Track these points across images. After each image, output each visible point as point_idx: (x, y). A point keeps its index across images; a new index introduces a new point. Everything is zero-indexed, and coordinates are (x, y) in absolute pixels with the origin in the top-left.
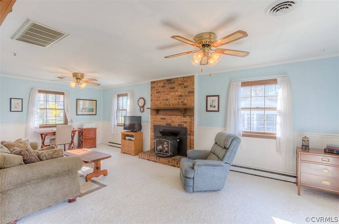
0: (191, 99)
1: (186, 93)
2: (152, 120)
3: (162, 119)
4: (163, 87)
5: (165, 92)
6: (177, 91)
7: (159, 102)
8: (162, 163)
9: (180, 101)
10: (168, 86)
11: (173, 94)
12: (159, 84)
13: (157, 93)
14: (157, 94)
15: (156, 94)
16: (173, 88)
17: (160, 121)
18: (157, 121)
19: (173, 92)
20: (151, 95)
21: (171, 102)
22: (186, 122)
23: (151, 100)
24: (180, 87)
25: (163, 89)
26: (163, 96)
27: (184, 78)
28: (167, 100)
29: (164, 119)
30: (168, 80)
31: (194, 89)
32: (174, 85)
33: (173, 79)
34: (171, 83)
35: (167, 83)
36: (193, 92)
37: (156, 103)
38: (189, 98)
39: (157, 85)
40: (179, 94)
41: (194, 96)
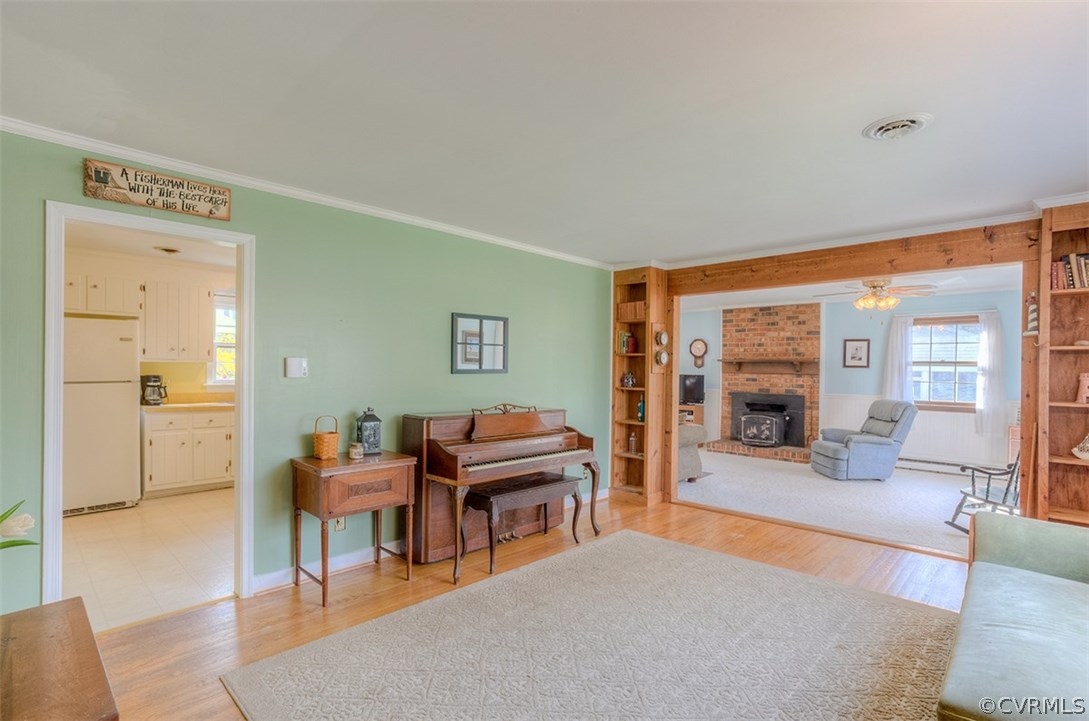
0: (812, 344)
1: (804, 335)
2: (726, 383)
3: (748, 380)
4: (753, 320)
5: (755, 329)
6: (783, 329)
7: (742, 350)
8: (760, 456)
9: (790, 348)
10: (762, 319)
11: (774, 334)
12: (742, 316)
13: (737, 331)
14: (738, 334)
15: (734, 334)
16: (773, 324)
17: (745, 384)
18: (737, 385)
19: (775, 330)
20: (724, 336)
21: (769, 350)
22: (802, 386)
23: (725, 345)
24: (790, 323)
25: (751, 325)
26: (752, 338)
27: (798, 306)
28: (760, 345)
29: (755, 380)
30: (762, 309)
31: (819, 327)
32: (777, 318)
33: (774, 307)
34: (770, 314)
35: (760, 314)
36: (818, 333)
37: (736, 350)
38: (809, 343)
39: (738, 316)
40: (789, 334)
41: (818, 339)
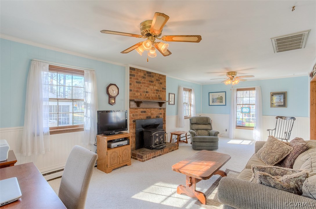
0: (164, 93)
1: (161, 89)
2: (132, 114)
3: (142, 112)
4: (144, 78)
5: (145, 83)
6: (155, 85)
7: (139, 94)
9: (157, 95)
10: (148, 78)
11: (151, 87)
12: (139, 74)
13: (137, 82)
14: (137, 84)
15: (136, 84)
16: (152, 82)
17: (141, 115)
18: (137, 115)
19: (152, 85)
20: (130, 84)
21: (150, 95)
22: (161, 114)
23: (131, 90)
24: (157, 82)
25: (142, 80)
26: (144, 88)
27: (160, 75)
28: (147, 92)
29: (145, 112)
30: (148, 73)
31: (166, 86)
32: (153, 79)
33: (152, 73)
34: (150, 76)
35: (147, 75)
36: (165, 89)
37: (136, 94)
39: (137, 73)
40: (157, 88)
41: (166, 92)
